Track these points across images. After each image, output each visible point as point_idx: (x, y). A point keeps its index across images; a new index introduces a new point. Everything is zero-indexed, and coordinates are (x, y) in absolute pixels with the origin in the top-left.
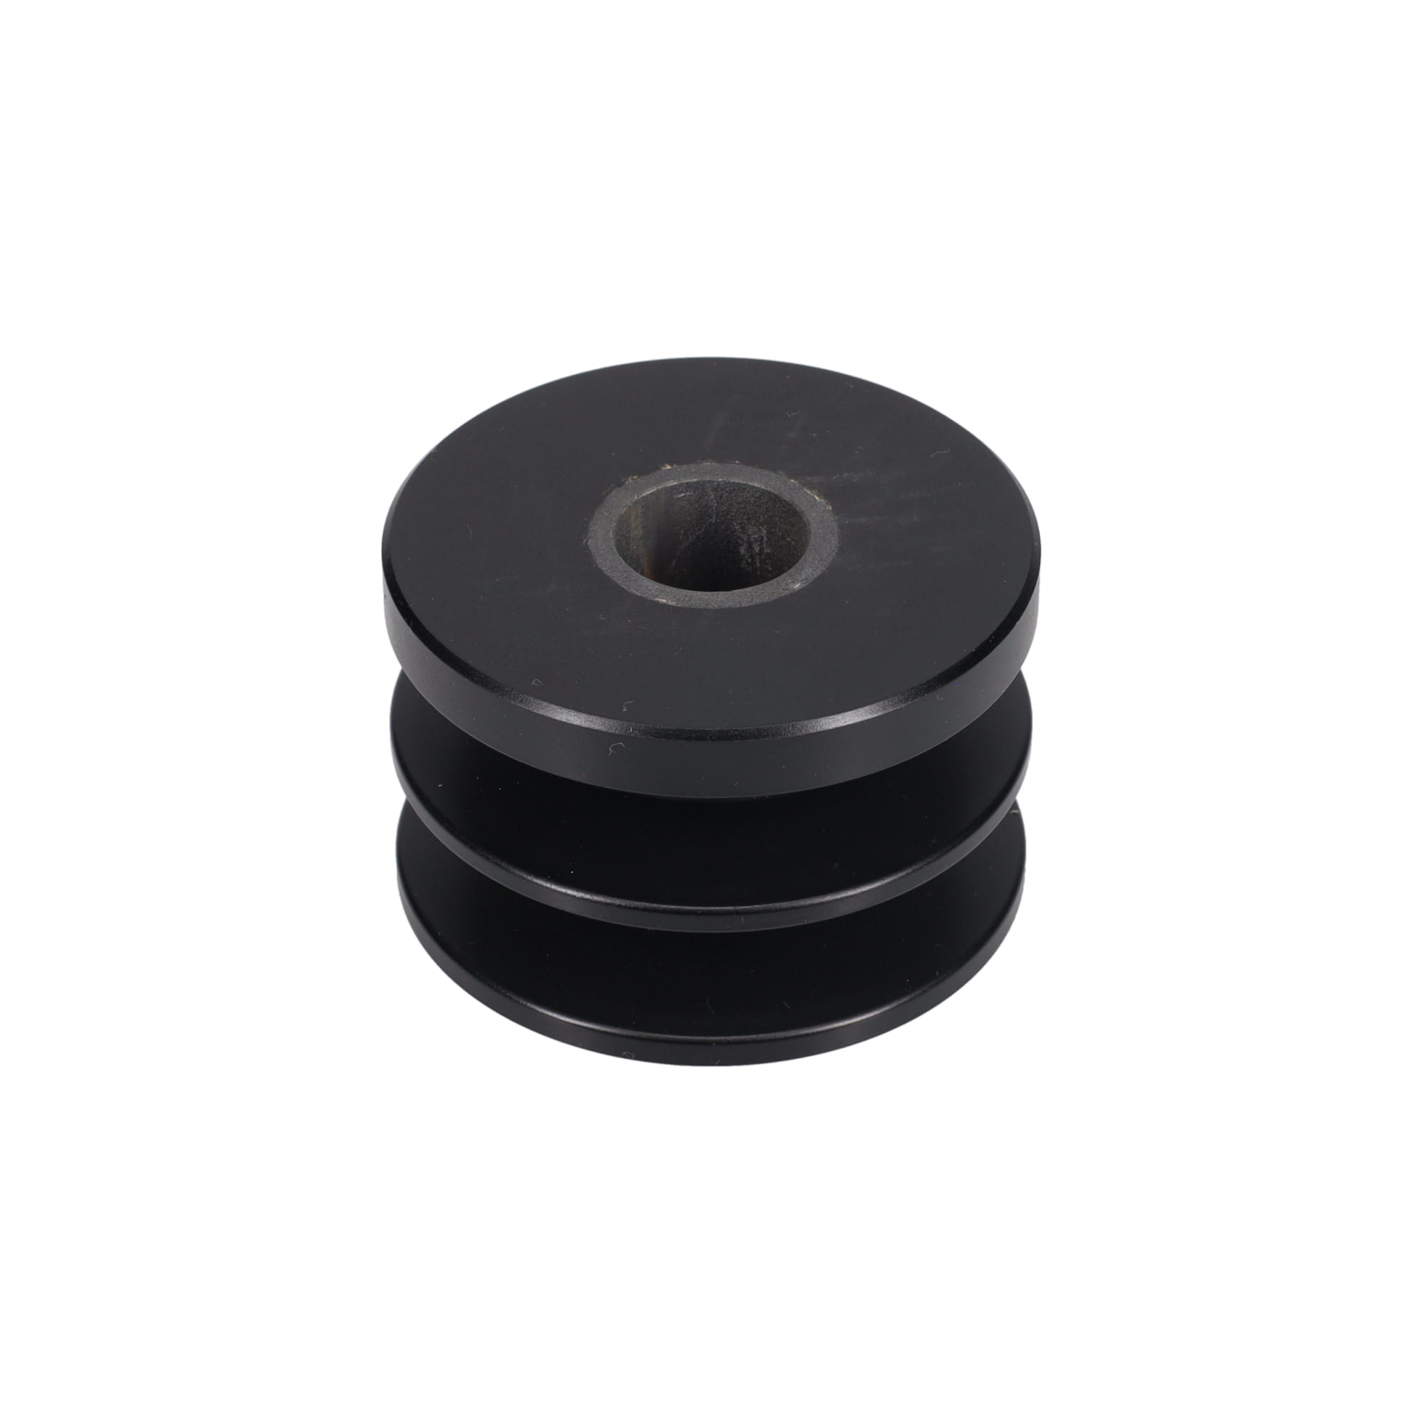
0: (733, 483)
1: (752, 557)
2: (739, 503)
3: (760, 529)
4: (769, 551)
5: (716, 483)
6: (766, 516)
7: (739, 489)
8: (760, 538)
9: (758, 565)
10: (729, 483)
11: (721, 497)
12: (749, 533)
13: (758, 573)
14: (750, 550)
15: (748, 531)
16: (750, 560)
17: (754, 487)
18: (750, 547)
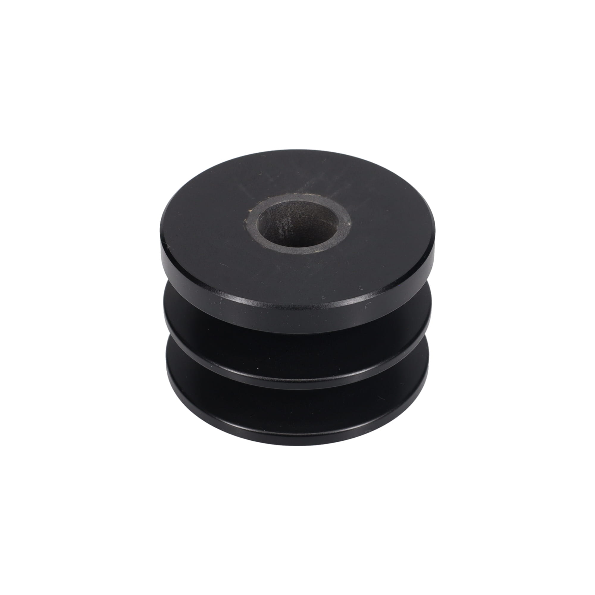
0: (277, 205)
1: (284, 232)
2: (278, 212)
3: (287, 219)
4: (292, 226)
5: (270, 208)
6: (291, 212)
7: (279, 206)
8: (287, 223)
9: (287, 234)
10: (275, 205)
11: (272, 213)
12: (283, 222)
13: (287, 237)
14: (283, 230)
15: (282, 222)
16: (283, 234)
17: (285, 202)
18: (283, 228)
